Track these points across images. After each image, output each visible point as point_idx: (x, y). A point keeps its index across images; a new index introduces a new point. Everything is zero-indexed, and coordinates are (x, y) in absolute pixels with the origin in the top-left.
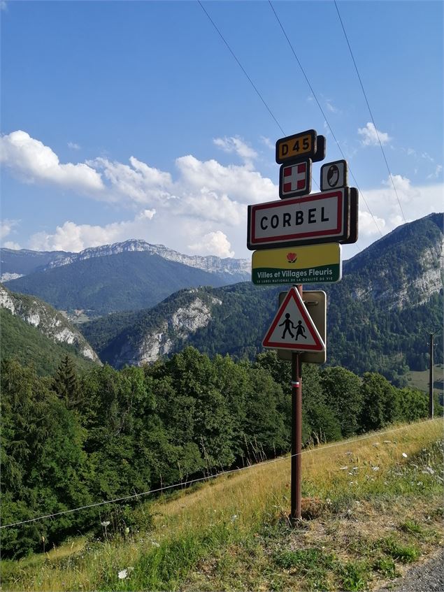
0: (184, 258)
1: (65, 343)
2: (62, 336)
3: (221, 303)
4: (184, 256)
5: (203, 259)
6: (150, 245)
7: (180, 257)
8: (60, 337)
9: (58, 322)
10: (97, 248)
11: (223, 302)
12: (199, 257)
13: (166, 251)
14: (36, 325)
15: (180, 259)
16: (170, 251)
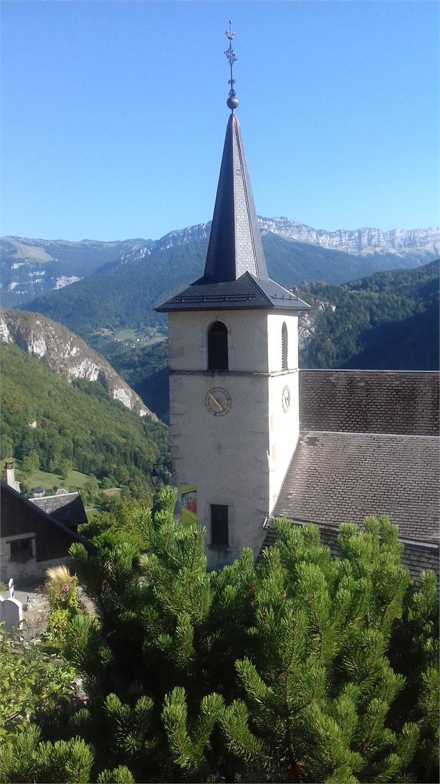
0: (321, 235)
1: (86, 380)
2: (81, 369)
3: (334, 308)
4: (320, 233)
5: (351, 234)
6: (265, 219)
7: (314, 235)
8: (77, 372)
9: (75, 350)
10: (185, 231)
11: (337, 308)
12: (345, 232)
13: (290, 226)
14: (42, 355)
15: (312, 239)
16: (298, 227)
